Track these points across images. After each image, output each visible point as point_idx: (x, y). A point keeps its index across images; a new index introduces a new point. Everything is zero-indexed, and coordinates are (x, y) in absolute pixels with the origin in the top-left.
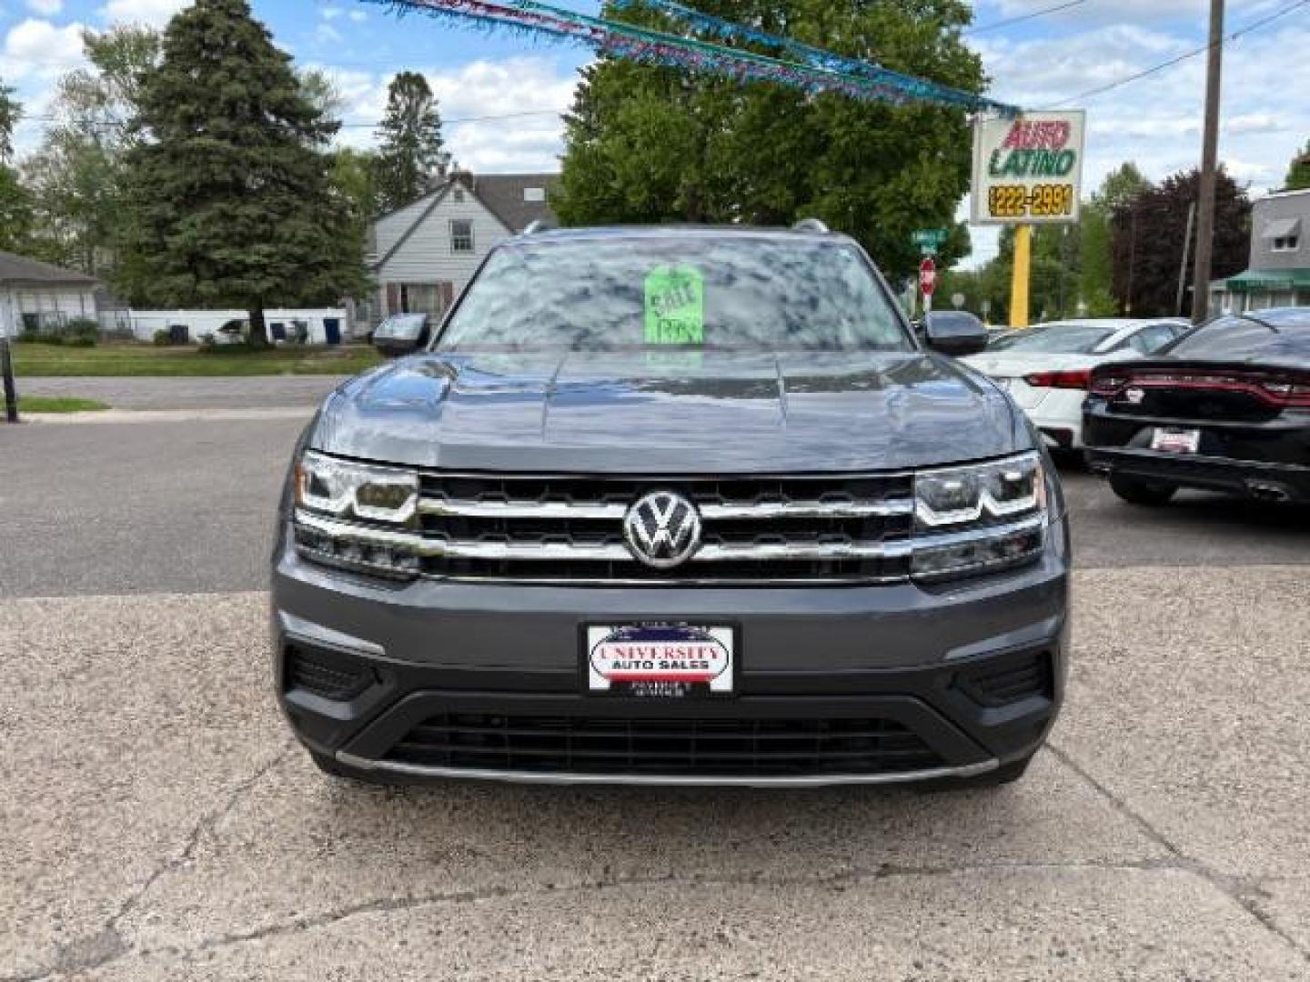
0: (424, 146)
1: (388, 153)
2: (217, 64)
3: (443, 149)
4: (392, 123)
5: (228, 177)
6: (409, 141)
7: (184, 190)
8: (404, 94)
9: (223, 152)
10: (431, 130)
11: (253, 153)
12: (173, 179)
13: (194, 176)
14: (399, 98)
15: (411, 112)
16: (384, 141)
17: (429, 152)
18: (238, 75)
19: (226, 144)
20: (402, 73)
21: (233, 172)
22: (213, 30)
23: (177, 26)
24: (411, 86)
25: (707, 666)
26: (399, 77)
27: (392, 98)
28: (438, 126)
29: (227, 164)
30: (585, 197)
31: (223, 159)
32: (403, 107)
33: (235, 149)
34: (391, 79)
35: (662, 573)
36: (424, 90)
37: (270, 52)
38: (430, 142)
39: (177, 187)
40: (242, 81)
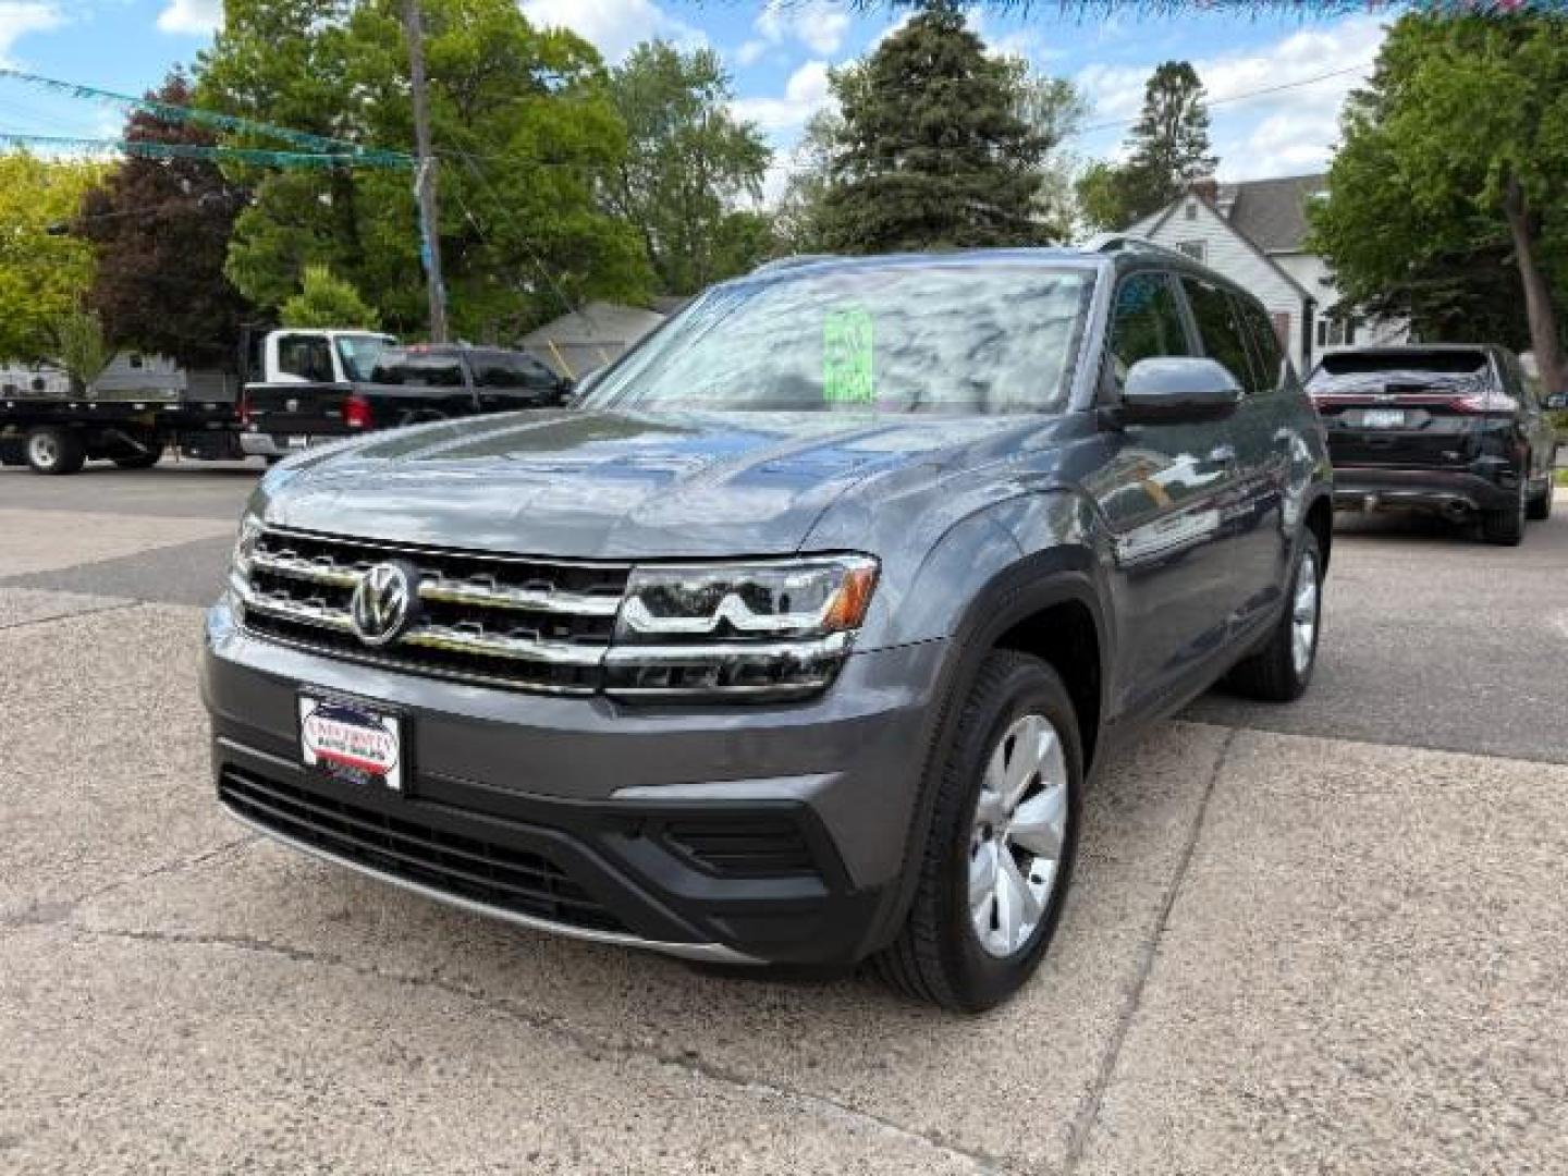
0: (1183, 152)
1: (1138, 164)
2: (921, 89)
3: (1207, 154)
4: (1147, 128)
5: (919, 212)
6: (1167, 144)
7: (877, 230)
8: (1166, 90)
9: (917, 184)
10: (1194, 130)
11: (948, 182)
12: (869, 216)
13: (888, 212)
14: (1158, 96)
15: (1172, 110)
16: (1135, 151)
17: (1190, 160)
18: (942, 98)
19: (922, 176)
20: (1164, 64)
21: (925, 207)
22: (921, 50)
23: (885, 52)
24: (1175, 78)
25: (383, 758)
26: (1160, 69)
27: (1150, 97)
28: (1205, 124)
29: (920, 198)
30: (1359, 199)
31: (914, 193)
32: (1161, 108)
33: (930, 179)
34: (1150, 73)
35: (368, 649)
36: (1191, 80)
37: (980, 65)
38: (1191, 144)
39: (871, 228)
40: (945, 104)
